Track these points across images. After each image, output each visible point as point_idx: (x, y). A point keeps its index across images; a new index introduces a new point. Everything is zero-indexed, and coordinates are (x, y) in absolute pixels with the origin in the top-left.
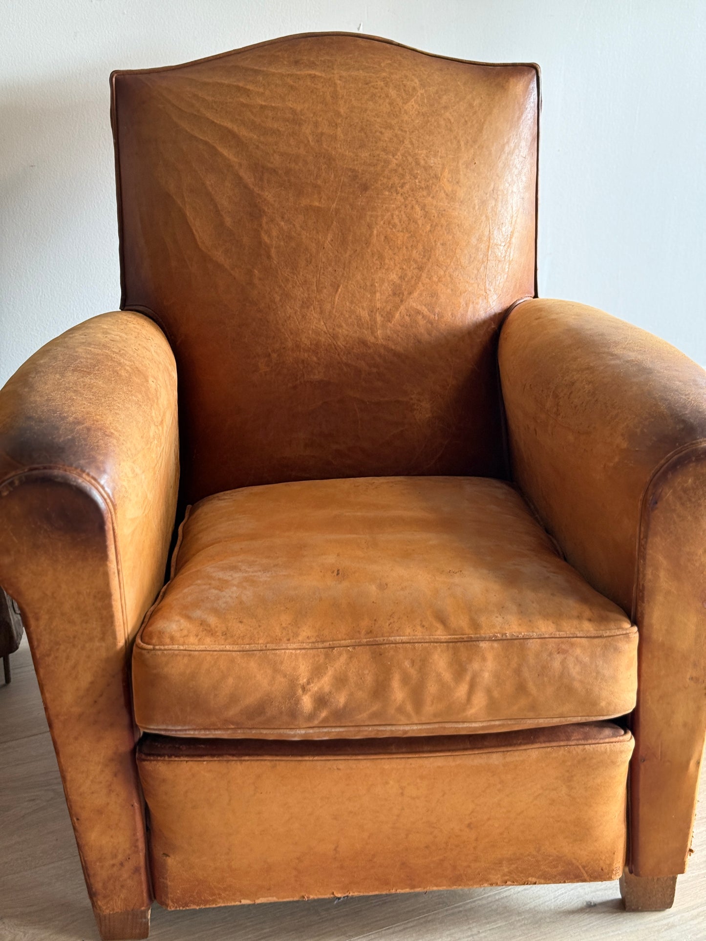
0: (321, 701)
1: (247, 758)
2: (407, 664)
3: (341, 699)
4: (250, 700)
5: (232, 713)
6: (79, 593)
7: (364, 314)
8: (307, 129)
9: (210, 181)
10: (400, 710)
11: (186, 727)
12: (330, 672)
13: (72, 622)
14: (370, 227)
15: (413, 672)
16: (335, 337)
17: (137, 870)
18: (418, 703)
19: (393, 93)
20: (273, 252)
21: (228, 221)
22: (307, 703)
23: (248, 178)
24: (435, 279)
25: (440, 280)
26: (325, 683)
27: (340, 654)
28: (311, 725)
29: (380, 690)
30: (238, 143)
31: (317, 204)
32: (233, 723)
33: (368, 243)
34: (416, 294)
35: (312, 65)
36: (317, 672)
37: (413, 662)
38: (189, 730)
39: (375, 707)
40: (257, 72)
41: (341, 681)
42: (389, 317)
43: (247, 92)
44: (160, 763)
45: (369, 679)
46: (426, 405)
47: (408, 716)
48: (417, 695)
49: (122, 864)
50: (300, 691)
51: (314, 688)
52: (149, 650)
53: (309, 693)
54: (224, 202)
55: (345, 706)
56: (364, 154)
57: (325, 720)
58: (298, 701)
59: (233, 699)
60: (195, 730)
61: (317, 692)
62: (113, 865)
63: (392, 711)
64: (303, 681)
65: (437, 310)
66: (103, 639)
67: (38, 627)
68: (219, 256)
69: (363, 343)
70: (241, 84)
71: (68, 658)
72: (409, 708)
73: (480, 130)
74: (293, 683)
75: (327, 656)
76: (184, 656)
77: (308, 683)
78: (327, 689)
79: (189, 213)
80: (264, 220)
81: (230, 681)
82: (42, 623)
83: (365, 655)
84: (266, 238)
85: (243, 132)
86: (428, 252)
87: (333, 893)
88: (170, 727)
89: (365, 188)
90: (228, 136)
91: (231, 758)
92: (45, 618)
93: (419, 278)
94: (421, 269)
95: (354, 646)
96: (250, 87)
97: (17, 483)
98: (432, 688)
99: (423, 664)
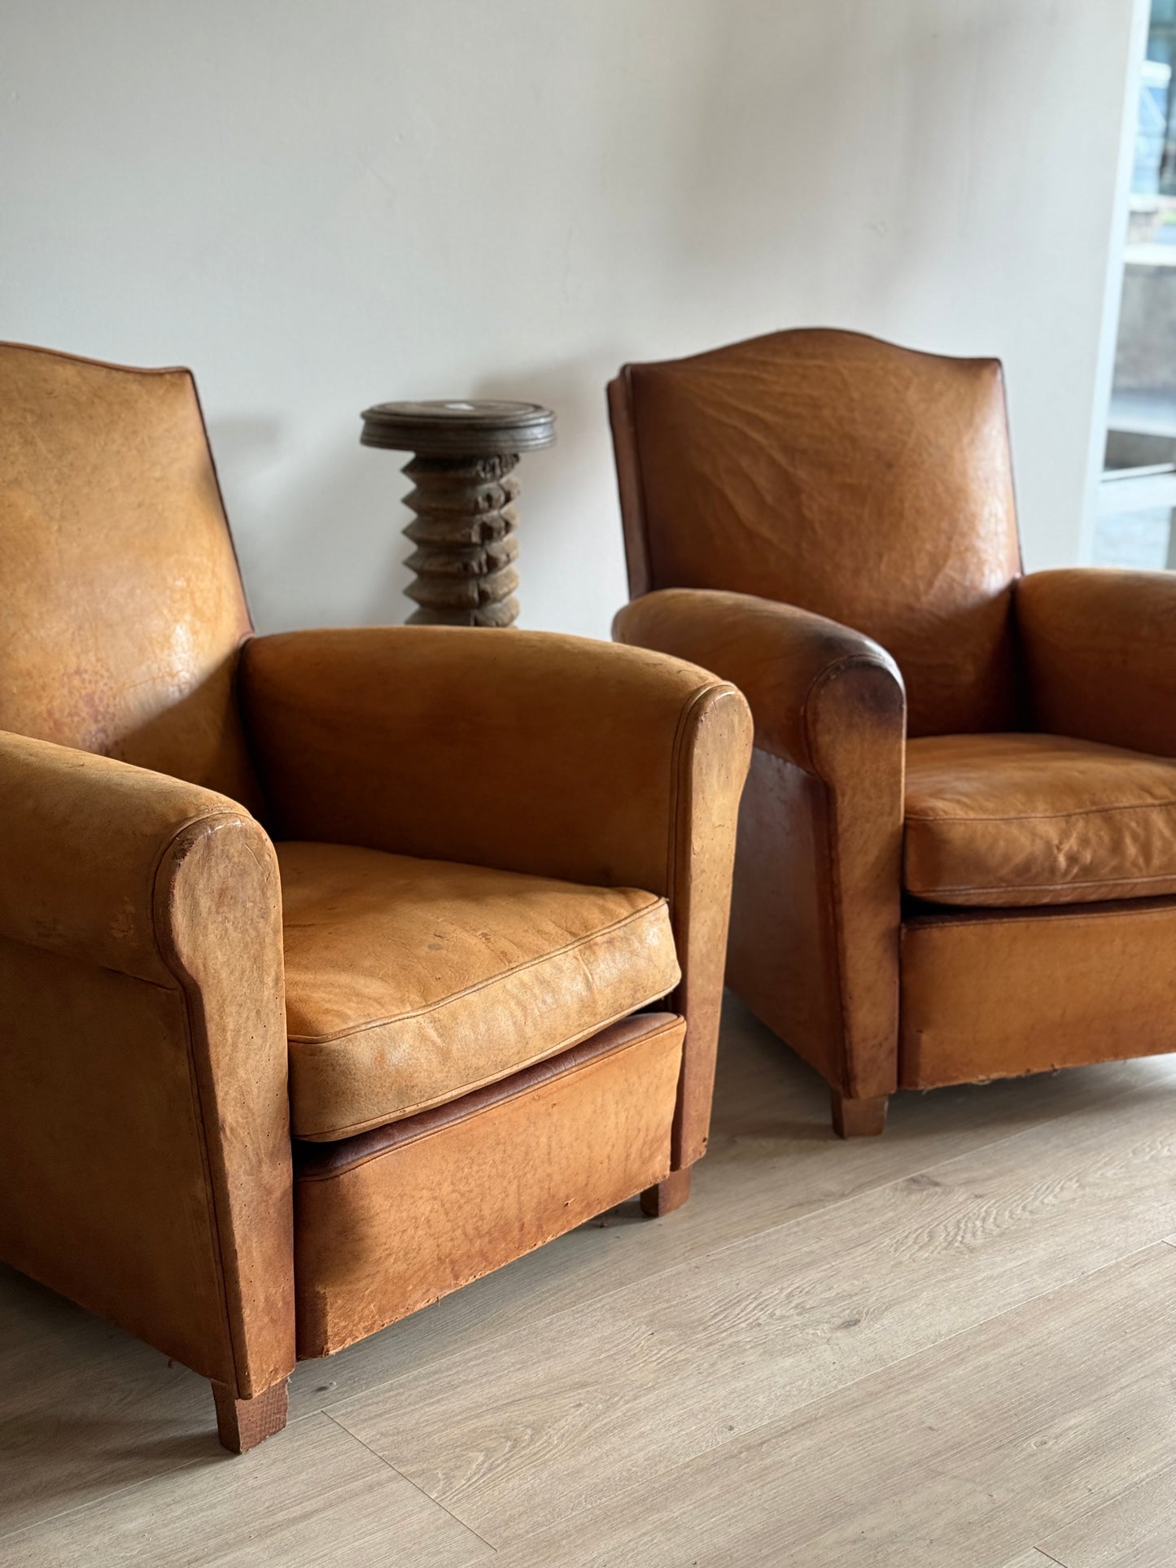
0: (1072, 859)
1: (1006, 920)
2: (1133, 824)
3: (1087, 857)
4: (1019, 859)
5: (1004, 872)
6: (878, 770)
7: (907, 581)
8: (827, 413)
9: (745, 462)
10: (1134, 864)
11: (968, 887)
12: (1075, 835)
13: (869, 798)
14: (901, 501)
15: (1140, 831)
16: (885, 603)
17: (892, 1051)
18: (1148, 857)
19: (893, 380)
20: (817, 526)
21: (769, 499)
22: (1062, 860)
23: (782, 459)
24: (962, 548)
25: (967, 550)
26: (1072, 844)
27: (1077, 821)
28: (1065, 881)
29: (1117, 848)
30: (765, 427)
31: (849, 480)
32: (1004, 881)
33: (901, 515)
34: (950, 562)
35: (813, 356)
36: (1065, 835)
37: (1138, 823)
38: (970, 889)
39: (1114, 863)
40: (764, 363)
41: (1084, 841)
42: (930, 584)
43: (763, 381)
44: (934, 930)
45: (1106, 839)
46: (970, 667)
47: (1140, 869)
48: (1146, 849)
49: (881, 1045)
50: (1055, 851)
51: (1066, 847)
52: (932, 821)
53: (1063, 852)
54: (762, 482)
55: (1091, 863)
56: (883, 435)
57: (1076, 876)
58: (1055, 860)
59: (1007, 858)
60: (974, 888)
61: (1068, 851)
62: (873, 1046)
63: (1128, 865)
64: (1056, 842)
65: (969, 576)
66: (890, 814)
67: (843, 802)
68: (765, 531)
69: (911, 608)
70: (755, 373)
71: (862, 833)
72: (1141, 861)
73: (972, 415)
74: (1048, 844)
75: (1067, 822)
76: (960, 824)
77: (1061, 843)
78: (1075, 848)
79: (729, 492)
80: (804, 497)
81: (1002, 843)
82: (847, 799)
83: (1097, 821)
84: (808, 514)
85: (768, 417)
86: (954, 522)
87: (1053, 1066)
88: (955, 888)
89: (890, 466)
90: (753, 420)
91: (993, 920)
92: (849, 792)
93: (949, 547)
94: (950, 539)
95: (1087, 813)
96: (765, 376)
97: (843, 667)
98: (1157, 844)
99: (1146, 824)
